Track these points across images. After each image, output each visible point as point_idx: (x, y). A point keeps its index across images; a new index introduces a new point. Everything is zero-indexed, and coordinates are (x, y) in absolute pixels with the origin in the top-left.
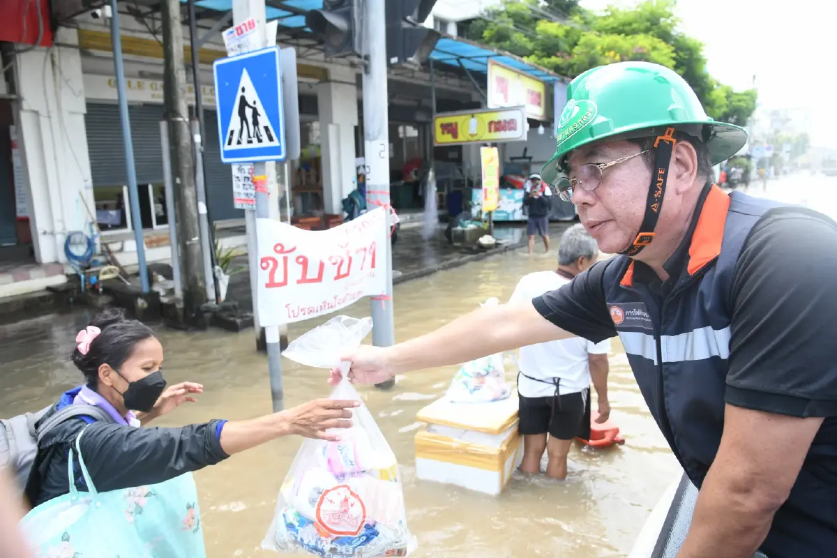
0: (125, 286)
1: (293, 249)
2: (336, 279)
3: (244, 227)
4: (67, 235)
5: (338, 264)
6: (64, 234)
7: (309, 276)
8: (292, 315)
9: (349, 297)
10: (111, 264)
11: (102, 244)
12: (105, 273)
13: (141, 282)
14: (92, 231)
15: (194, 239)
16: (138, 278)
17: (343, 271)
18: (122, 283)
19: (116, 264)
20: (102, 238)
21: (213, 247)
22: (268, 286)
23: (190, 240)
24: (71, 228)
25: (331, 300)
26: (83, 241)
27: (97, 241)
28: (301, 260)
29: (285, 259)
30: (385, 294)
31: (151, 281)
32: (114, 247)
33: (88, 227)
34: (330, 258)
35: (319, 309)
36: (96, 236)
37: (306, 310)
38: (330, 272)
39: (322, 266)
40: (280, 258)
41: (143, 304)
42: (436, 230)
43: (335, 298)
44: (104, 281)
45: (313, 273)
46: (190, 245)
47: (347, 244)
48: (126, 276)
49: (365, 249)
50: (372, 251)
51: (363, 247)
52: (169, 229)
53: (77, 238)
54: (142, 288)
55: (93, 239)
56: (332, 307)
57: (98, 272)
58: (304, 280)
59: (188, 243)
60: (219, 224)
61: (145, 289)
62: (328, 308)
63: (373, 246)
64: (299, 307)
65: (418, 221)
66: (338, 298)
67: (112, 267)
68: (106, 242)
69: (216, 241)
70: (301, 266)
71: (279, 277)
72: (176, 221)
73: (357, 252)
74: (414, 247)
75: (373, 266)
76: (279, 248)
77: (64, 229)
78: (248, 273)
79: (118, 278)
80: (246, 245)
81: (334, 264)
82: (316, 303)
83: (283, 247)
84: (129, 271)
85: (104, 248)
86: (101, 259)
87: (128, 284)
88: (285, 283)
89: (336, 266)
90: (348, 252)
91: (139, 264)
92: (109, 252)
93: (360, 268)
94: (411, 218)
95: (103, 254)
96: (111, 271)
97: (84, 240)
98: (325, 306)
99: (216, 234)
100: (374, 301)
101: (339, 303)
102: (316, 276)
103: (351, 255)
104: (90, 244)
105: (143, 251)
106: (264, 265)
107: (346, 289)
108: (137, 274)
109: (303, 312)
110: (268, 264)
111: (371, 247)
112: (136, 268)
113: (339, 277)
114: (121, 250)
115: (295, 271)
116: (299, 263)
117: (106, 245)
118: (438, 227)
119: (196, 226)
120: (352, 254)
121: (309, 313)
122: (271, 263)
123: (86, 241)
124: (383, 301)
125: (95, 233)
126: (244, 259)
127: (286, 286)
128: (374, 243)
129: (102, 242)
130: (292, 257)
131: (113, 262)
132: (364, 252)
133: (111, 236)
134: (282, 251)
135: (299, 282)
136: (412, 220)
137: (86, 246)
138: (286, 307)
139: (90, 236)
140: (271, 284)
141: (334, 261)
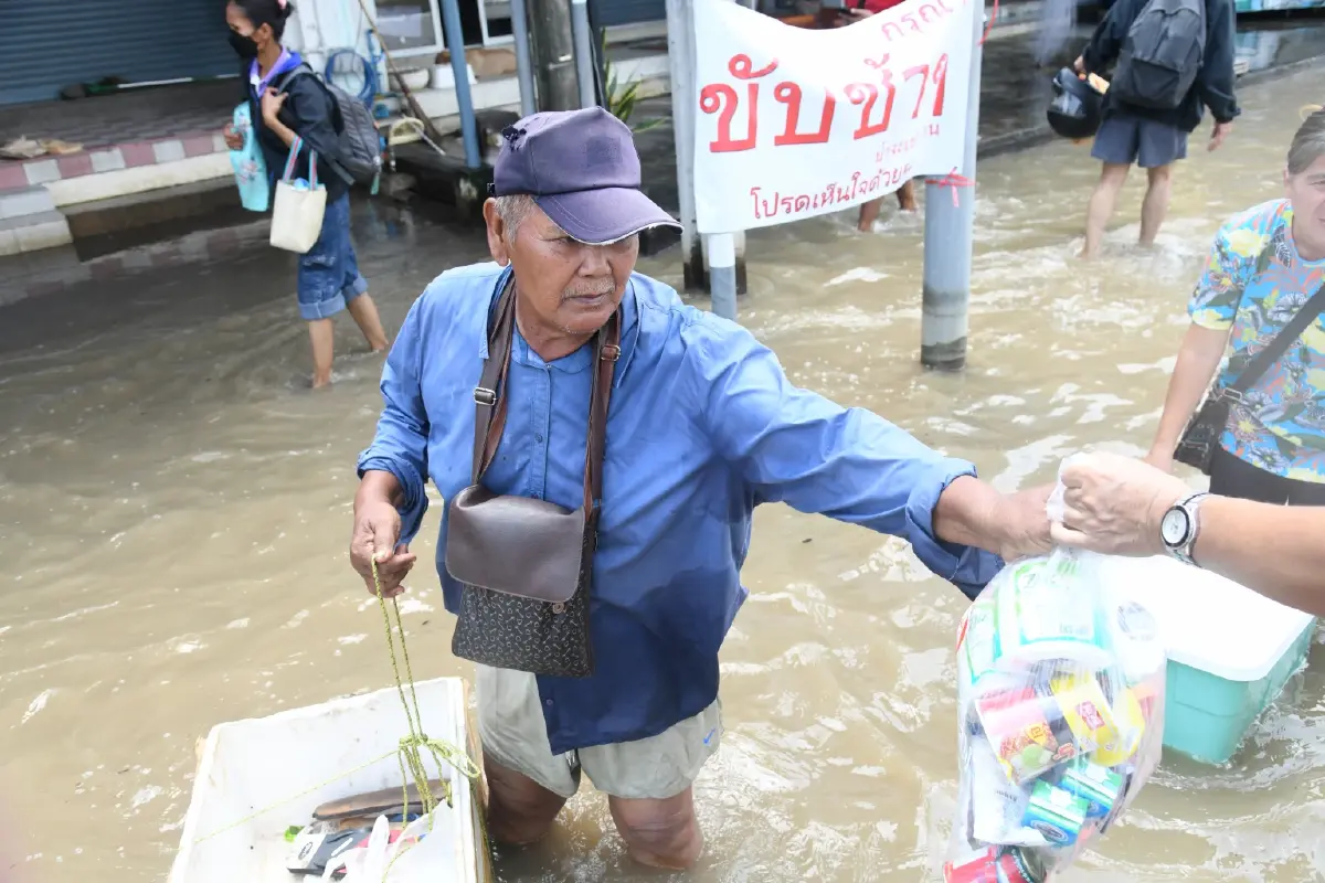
0: (438, 155)
1: (772, 67)
2: (858, 135)
3: (664, 38)
4: (327, 55)
5: (864, 103)
6: (321, 53)
7: (801, 130)
8: (761, 210)
9: (884, 179)
10: (408, 115)
11: (389, 74)
12: (399, 132)
13: (465, 146)
14: (371, 48)
15: (562, 59)
16: (460, 140)
17: (876, 118)
18: (430, 152)
19: (419, 115)
20: (389, 63)
21: (600, 76)
22: (715, 148)
23: (556, 61)
24: (334, 41)
25: (845, 183)
26: (355, 68)
27: (382, 67)
28: (786, 93)
29: (754, 90)
30: (959, 172)
31: (484, 146)
32: (416, 80)
33: (363, 40)
34: (849, 89)
35: (819, 201)
36: (380, 58)
37: (793, 202)
38: (847, 118)
39: (830, 106)
40: (741, 87)
41: (469, 191)
42: (1068, 40)
43: (855, 178)
44: (398, 146)
45: (809, 122)
46: (556, 70)
47: (886, 57)
48: (438, 138)
49: (925, 71)
50: (939, 75)
51: (920, 63)
52: (515, 43)
53: (345, 62)
54: (466, 161)
55: (375, 63)
56: (846, 197)
57: (387, 128)
58: (790, 137)
59: (552, 67)
60: (613, 34)
61: (474, 163)
62: (839, 200)
63: (943, 63)
64: (777, 195)
65: (1027, 21)
66: (859, 181)
67: (412, 120)
68: (397, 70)
69: (605, 66)
70: (785, 107)
71: (738, 131)
72: (528, 29)
73: (908, 75)
74: (1013, 79)
75: (938, 111)
76: (740, 66)
77: (321, 44)
78: (670, 133)
79: (422, 142)
80: (666, 77)
81: (856, 102)
82: (815, 188)
83: (748, 63)
84: (442, 127)
85: (397, 84)
86: (390, 104)
87: (442, 152)
88: (748, 144)
89: (861, 107)
90: (888, 75)
91: (460, 114)
92: (405, 89)
93: (912, 113)
94: (1011, 15)
95: (392, 94)
96: (410, 128)
97: (357, 66)
98: (831, 194)
99: (606, 54)
100: (935, 189)
101: (862, 191)
102: (815, 129)
103: (893, 81)
104: (369, 73)
105: (468, 87)
106: (709, 102)
107: (879, 160)
108: (458, 134)
109: (786, 206)
110: (717, 101)
111: (939, 67)
112: (455, 123)
113: (864, 131)
114: (430, 85)
115: (773, 117)
116: (782, 100)
117: (398, 76)
118: (1074, 33)
119: (567, 30)
120: (897, 81)
121: (797, 210)
122: (722, 97)
123: (362, 69)
124: (954, 189)
125: (377, 52)
126: (663, 105)
127: (750, 151)
128: (944, 57)
129: (391, 70)
130: (767, 85)
131: (412, 109)
132: (922, 76)
133: (407, 60)
134: (746, 74)
135: (779, 141)
136: (1013, 19)
137: (363, 78)
138: (752, 193)
139: (367, 56)
140: (722, 145)
141: (856, 95)
